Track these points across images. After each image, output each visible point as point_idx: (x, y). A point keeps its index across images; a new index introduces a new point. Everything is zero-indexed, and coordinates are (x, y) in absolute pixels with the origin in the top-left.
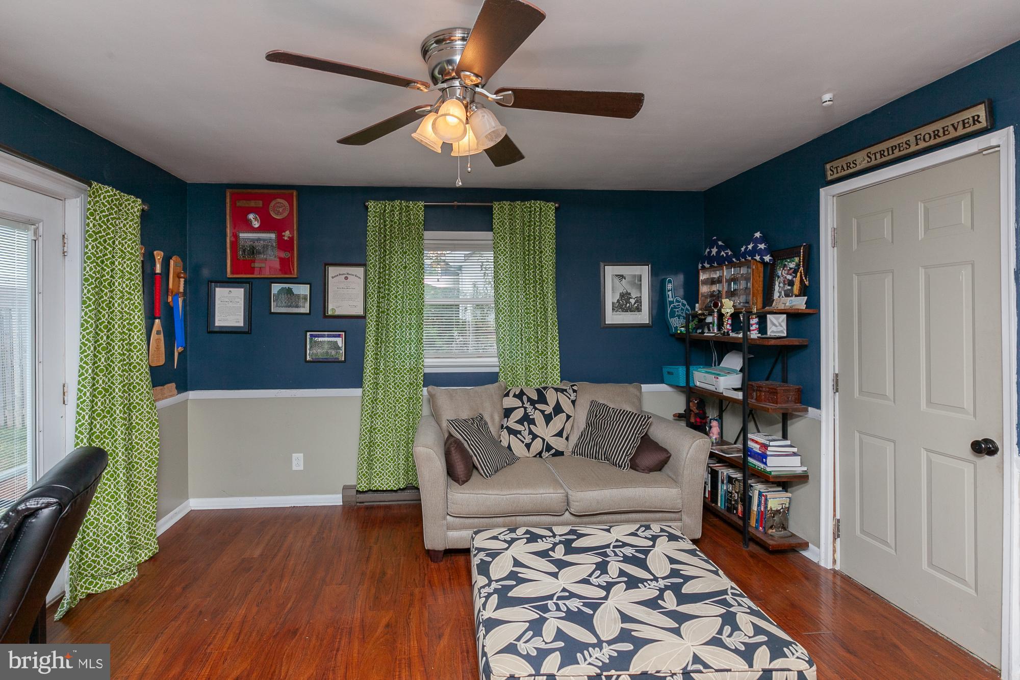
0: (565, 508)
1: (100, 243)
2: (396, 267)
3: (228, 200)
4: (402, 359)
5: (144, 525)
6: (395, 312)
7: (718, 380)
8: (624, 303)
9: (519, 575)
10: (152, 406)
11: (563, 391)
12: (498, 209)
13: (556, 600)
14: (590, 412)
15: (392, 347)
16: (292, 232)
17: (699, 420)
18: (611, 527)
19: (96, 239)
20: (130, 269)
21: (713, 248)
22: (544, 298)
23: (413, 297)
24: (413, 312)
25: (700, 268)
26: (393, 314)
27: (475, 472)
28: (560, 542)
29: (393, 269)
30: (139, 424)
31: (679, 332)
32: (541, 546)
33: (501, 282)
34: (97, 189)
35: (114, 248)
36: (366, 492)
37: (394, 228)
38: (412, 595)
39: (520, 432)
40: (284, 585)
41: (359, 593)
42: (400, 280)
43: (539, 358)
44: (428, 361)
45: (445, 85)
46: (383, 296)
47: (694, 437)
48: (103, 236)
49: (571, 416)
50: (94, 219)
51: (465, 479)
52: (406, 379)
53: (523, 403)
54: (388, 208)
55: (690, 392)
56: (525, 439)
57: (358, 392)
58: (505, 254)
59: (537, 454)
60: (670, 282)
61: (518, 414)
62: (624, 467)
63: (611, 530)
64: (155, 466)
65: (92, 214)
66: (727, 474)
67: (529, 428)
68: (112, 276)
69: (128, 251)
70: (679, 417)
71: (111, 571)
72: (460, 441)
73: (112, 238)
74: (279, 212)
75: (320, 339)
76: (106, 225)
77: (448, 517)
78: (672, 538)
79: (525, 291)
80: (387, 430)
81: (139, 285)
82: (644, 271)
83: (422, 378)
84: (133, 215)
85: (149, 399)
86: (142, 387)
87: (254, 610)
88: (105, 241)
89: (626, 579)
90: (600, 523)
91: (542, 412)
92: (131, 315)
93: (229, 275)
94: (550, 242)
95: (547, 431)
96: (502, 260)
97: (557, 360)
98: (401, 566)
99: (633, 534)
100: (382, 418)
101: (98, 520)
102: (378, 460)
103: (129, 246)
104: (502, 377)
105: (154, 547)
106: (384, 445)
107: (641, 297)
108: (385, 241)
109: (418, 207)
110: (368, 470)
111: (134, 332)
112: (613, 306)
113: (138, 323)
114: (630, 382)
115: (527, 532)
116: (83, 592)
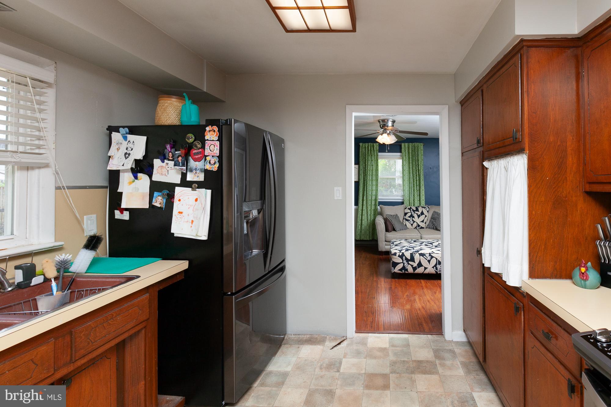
11: (424, 208)
12: (403, 145)
14: (433, 215)
23: (375, 175)
24: (375, 180)
26: (368, 181)
27: (395, 230)
29: (368, 166)
33: (405, 170)
36: (359, 241)
37: (369, 152)
39: (409, 220)
42: (371, 170)
43: (417, 197)
44: (379, 197)
49: (427, 216)
51: (391, 231)
52: (373, 203)
53: (411, 211)
54: (367, 145)
56: (411, 222)
57: (357, 207)
59: (415, 228)
61: (409, 214)
67: (412, 219)
72: (390, 220)
77: (385, 242)
79: (413, 173)
80: (366, 220)
83: (378, 203)
91: (417, 214)
94: (421, 157)
95: (418, 220)
96: (405, 162)
97: (424, 198)
102: (363, 230)
104: (405, 203)
106: (365, 225)
108: (366, 156)
109: (376, 145)
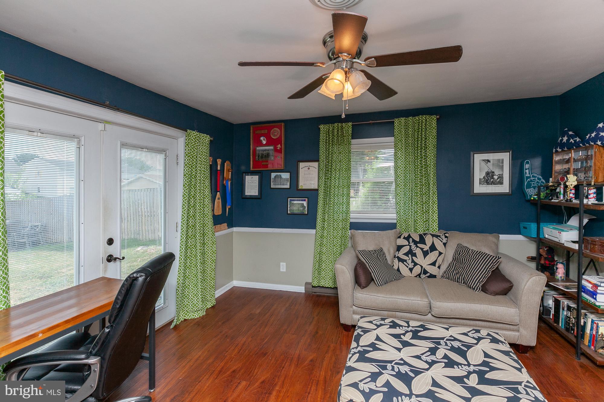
0: (429, 311)
1: (191, 158)
2: (335, 161)
3: (251, 131)
4: (338, 213)
5: (210, 291)
6: (334, 187)
7: (561, 234)
8: (489, 179)
9: (376, 345)
10: (213, 234)
11: (437, 236)
12: (398, 123)
13: (394, 364)
14: (456, 251)
15: (332, 207)
16: (281, 145)
17: (547, 262)
18: (450, 327)
19: (189, 156)
20: (204, 169)
21: (564, 137)
22: (428, 177)
23: (345, 178)
24: (345, 187)
25: (554, 152)
26: (333, 188)
27: (372, 283)
28: (411, 331)
29: (333, 162)
30: (207, 243)
31: (532, 198)
32: (397, 331)
33: (399, 167)
34: (189, 133)
35: (197, 160)
36: (317, 287)
37: (334, 139)
38: (329, 347)
39: (406, 261)
40: (266, 330)
41: (301, 341)
42: (337, 169)
43: (423, 215)
44: (352, 214)
45: (335, 61)
46: (328, 178)
47: (531, 274)
48: (192, 154)
49: (442, 253)
50: (188, 147)
51: (365, 286)
52: (340, 225)
53: (409, 243)
54: (331, 128)
55: (540, 242)
56: (409, 265)
57: (313, 231)
58: (402, 151)
59: (417, 275)
60: (527, 163)
61: (406, 249)
62: (477, 290)
63: (449, 329)
64: (214, 263)
65: (187, 145)
66: (567, 303)
67: (412, 258)
68: (196, 173)
69: (203, 161)
70: (532, 259)
71: (194, 310)
72: (364, 263)
73: (196, 155)
74: (275, 135)
75: (295, 202)
76: (193, 149)
77: (354, 306)
78: (494, 340)
79: (415, 173)
80: (329, 254)
81: (208, 176)
82: (506, 157)
83: (349, 225)
84: (205, 143)
85: (212, 231)
86: (209, 225)
87: (250, 340)
88: (193, 157)
89: (447, 361)
90: (444, 323)
91: (422, 249)
92: (204, 190)
93: (252, 169)
94: (432, 141)
95: (424, 261)
96: (400, 154)
97: (436, 217)
98: (327, 330)
99: (465, 334)
100: (326, 247)
101: (189, 286)
102: (323, 270)
103: (203, 158)
104: (398, 226)
105: (214, 302)
106: (327, 262)
107: (502, 174)
108: (329, 147)
109: (348, 126)
110: (318, 275)
111: (205, 199)
112: (480, 181)
113: (207, 194)
114: (491, 232)
115: (392, 322)
116: (183, 318)
